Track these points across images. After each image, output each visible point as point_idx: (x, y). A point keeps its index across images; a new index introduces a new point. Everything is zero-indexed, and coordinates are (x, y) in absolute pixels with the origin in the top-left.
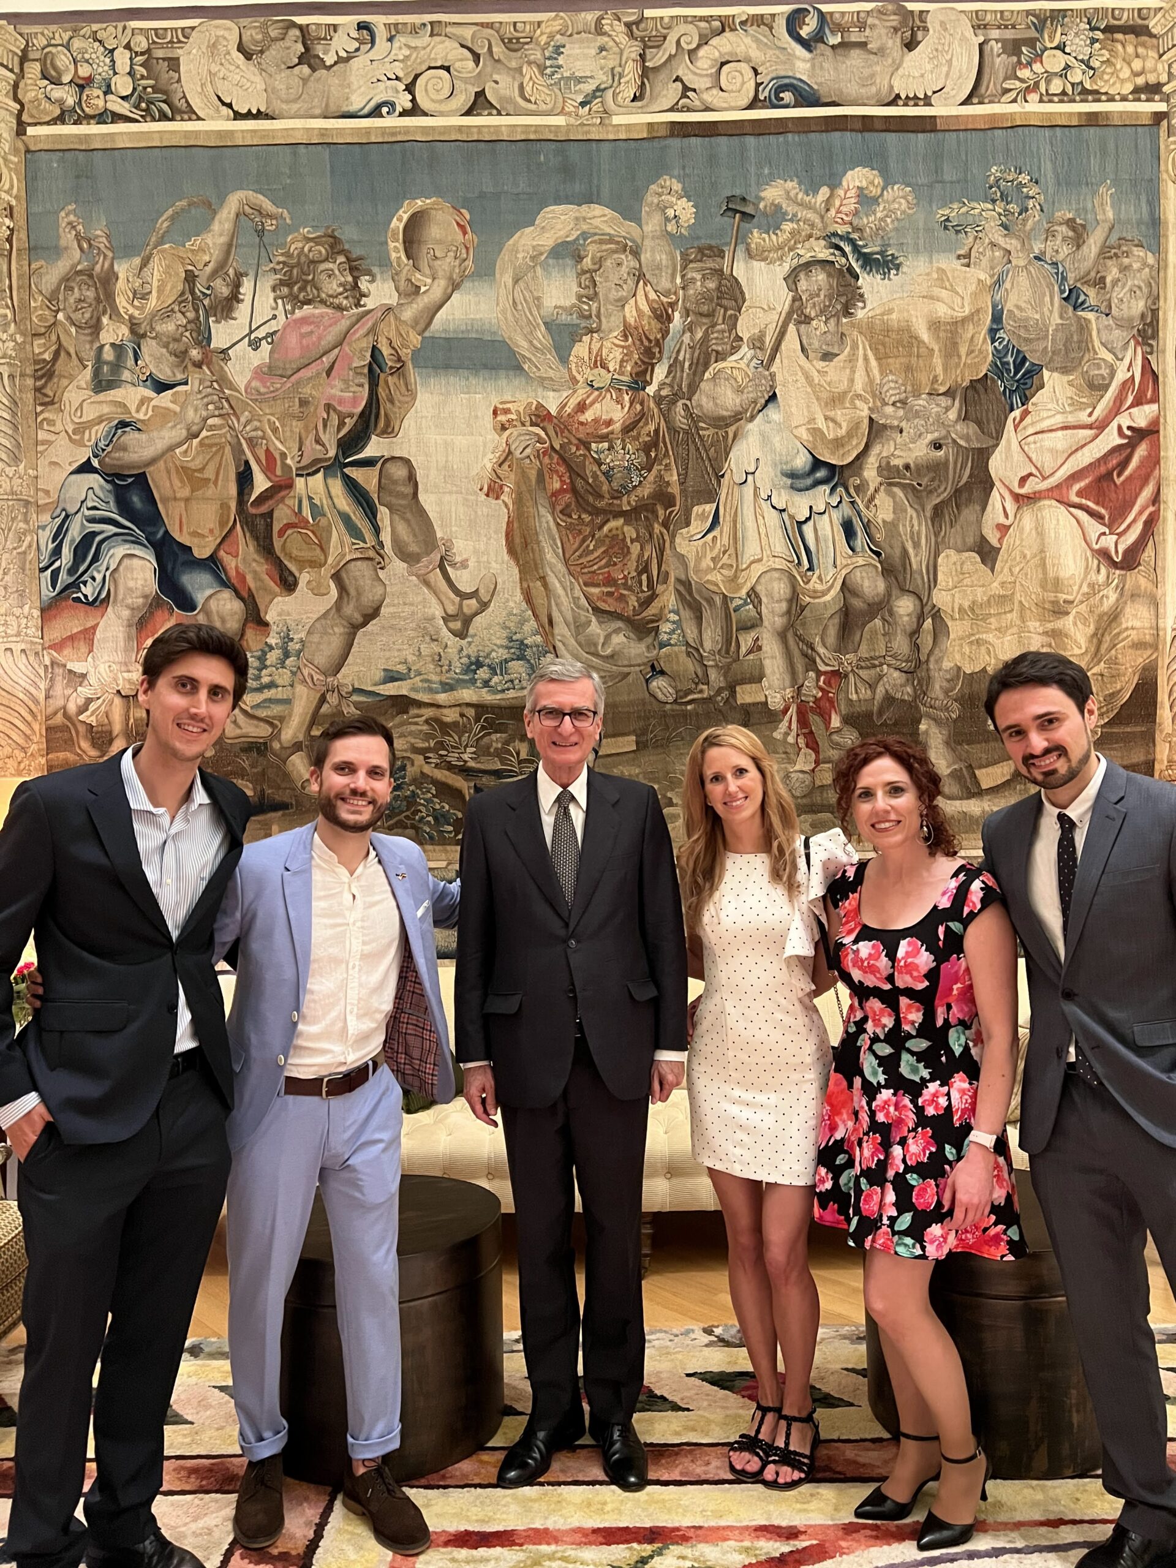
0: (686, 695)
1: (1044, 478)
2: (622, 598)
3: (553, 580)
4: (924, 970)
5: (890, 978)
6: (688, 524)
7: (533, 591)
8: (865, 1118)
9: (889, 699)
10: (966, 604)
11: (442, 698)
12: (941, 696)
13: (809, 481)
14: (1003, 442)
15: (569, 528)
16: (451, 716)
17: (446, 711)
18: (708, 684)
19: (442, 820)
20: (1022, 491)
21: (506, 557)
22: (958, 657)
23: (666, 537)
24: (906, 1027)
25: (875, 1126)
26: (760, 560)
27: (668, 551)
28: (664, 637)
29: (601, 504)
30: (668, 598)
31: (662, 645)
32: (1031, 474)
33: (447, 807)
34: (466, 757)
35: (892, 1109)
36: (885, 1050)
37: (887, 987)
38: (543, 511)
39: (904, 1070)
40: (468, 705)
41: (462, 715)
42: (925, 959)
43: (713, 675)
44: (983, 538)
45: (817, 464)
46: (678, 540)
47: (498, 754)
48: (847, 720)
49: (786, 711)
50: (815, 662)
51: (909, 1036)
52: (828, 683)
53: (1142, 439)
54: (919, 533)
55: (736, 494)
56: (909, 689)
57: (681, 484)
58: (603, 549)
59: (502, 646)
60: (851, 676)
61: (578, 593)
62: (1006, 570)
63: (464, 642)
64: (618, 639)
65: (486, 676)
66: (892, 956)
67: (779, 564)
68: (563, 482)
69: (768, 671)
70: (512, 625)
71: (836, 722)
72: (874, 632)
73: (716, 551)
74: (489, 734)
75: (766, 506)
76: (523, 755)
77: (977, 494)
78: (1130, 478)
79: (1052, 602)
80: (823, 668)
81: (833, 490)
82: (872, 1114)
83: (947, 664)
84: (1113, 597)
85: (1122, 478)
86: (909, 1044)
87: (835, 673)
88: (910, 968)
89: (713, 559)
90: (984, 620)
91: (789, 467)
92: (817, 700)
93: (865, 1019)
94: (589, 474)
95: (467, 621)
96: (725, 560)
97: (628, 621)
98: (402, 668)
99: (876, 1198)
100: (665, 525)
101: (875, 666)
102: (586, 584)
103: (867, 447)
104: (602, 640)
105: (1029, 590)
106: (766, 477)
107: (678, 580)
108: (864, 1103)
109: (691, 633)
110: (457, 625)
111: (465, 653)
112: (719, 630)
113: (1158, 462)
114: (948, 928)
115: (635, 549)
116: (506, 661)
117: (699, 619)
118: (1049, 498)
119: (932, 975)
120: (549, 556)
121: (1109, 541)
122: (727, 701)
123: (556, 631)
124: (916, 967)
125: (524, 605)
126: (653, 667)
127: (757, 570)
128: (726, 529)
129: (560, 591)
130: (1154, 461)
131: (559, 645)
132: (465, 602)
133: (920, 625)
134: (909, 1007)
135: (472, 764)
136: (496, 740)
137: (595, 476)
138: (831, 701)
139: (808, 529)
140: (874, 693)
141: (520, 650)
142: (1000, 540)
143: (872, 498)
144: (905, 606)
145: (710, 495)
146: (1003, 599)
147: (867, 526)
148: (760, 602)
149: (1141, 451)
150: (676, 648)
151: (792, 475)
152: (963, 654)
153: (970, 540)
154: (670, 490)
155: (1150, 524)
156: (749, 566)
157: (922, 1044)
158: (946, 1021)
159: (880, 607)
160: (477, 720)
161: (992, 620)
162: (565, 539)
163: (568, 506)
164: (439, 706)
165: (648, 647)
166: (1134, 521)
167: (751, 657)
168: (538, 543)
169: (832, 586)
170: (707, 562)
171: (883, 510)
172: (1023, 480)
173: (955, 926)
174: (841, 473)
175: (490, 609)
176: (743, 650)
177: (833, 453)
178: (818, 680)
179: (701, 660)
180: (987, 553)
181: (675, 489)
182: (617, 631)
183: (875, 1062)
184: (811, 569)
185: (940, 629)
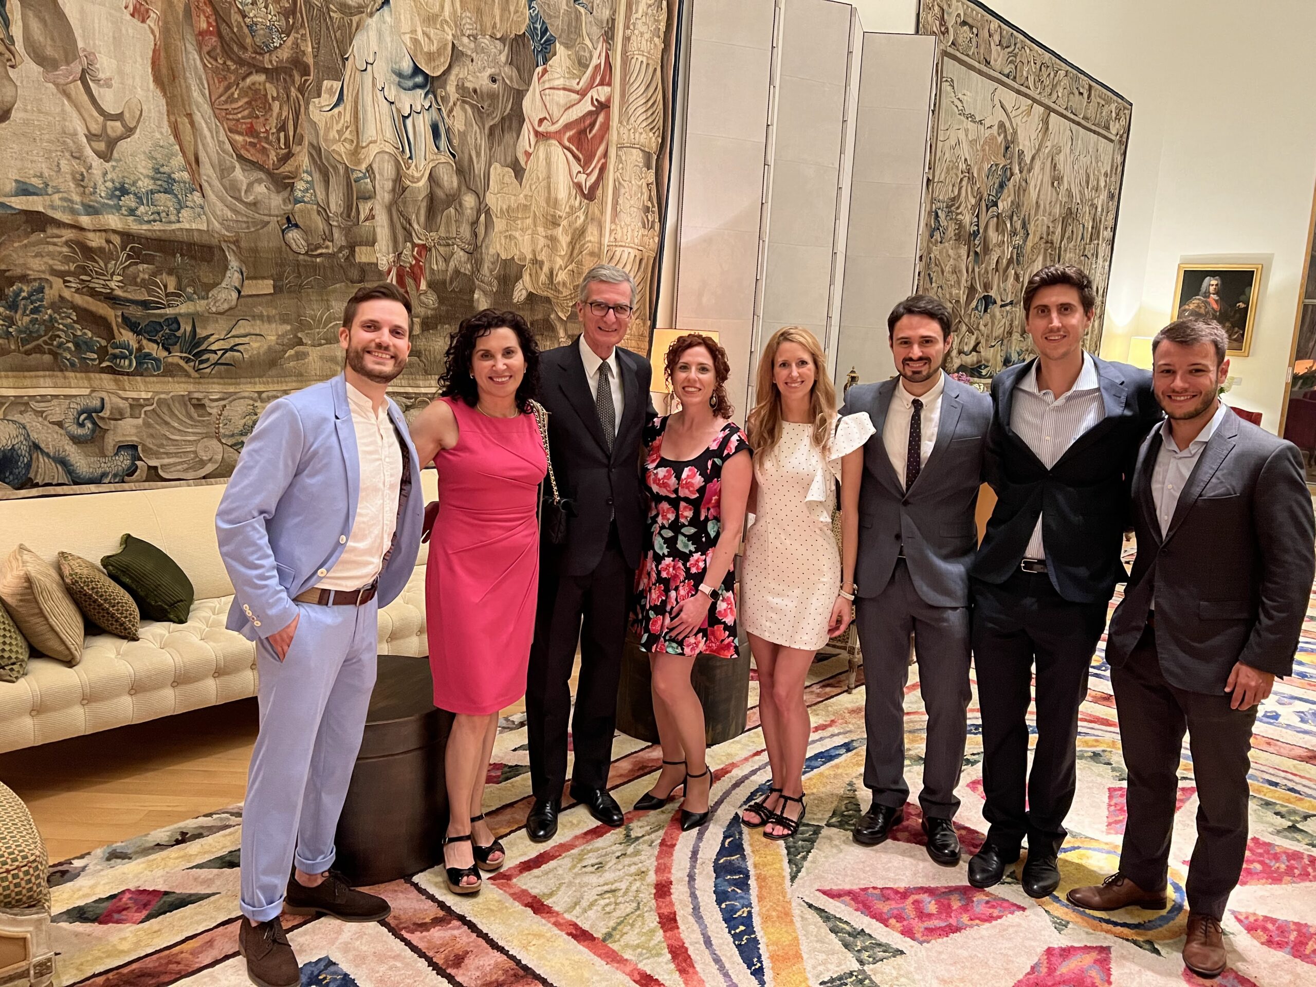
0: (316, 249)
1: (553, 124)
2: (264, 151)
3: (198, 117)
4: (697, 487)
5: (676, 491)
6: (319, 96)
7: (180, 126)
8: (654, 575)
9: (457, 272)
10: (505, 207)
11: (85, 220)
12: (488, 275)
13: (410, 83)
14: (531, 88)
15: (215, 71)
16: (95, 241)
17: (91, 235)
18: (332, 241)
19: (84, 347)
20: (540, 129)
21: (152, 85)
22: (498, 246)
23: (302, 103)
24: (682, 520)
25: (660, 580)
26: (375, 142)
27: (302, 116)
28: (299, 194)
29: (246, 56)
30: (303, 159)
31: (297, 201)
32: (545, 118)
33: (90, 334)
34: (113, 284)
35: (671, 569)
36: (668, 534)
37: (674, 496)
38: (190, 47)
39: (680, 546)
40: (115, 231)
41: (108, 241)
42: (698, 480)
43: (336, 234)
44: (517, 160)
45: (417, 70)
46: (311, 107)
47: (144, 284)
48: (430, 285)
49: (389, 271)
50: (411, 235)
51: (684, 526)
52: (419, 253)
53: (602, 109)
54: (480, 146)
55: (358, 78)
56: (469, 266)
57: (315, 57)
58: (246, 100)
59: (148, 176)
60: (433, 249)
61: (223, 137)
62: (528, 186)
63: (108, 166)
64: (260, 189)
65: (133, 205)
66: (678, 477)
67: (389, 149)
68: (209, 24)
69: (379, 237)
70: (159, 156)
71: (423, 286)
72: (449, 217)
73: (340, 125)
74: (136, 264)
75: (380, 95)
76: (171, 289)
77: (515, 124)
78: (595, 135)
79: (552, 216)
80: (417, 241)
81: (426, 95)
82: (659, 573)
83: (492, 251)
84: (582, 218)
85: (591, 135)
86: (683, 530)
87: (424, 246)
88: (688, 485)
89: (337, 131)
90: (514, 221)
91: (397, 67)
92: (412, 267)
93: (657, 515)
94: (235, 24)
95: (112, 143)
96: (347, 135)
97: (269, 173)
98: (36, 182)
99: (660, 623)
100: (301, 90)
101: (448, 245)
102: (231, 131)
103: (450, 67)
104: (244, 187)
105: (539, 204)
106: (381, 71)
107: (311, 144)
108: (654, 566)
109: (321, 195)
110: (102, 146)
111: (109, 176)
112: (341, 195)
113: (608, 129)
114: (714, 462)
115: (276, 106)
116: (152, 192)
117: (327, 182)
118: (554, 138)
119: (702, 490)
120: (196, 94)
121: (582, 178)
122: (347, 259)
123: (202, 171)
124: (692, 485)
125: (172, 137)
126: (288, 219)
127: (374, 149)
128: (348, 108)
129: (206, 132)
130: (606, 127)
131: (205, 185)
132: (109, 123)
133: (478, 218)
134: (685, 508)
135: (119, 292)
136: (143, 270)
137: (240, 27)
138: (420, 267)
139: (409, 122)
140: (448, 266)
141: (166, 184)
142: (526, 163)
143: (451, 111)
144: (469, 201)
145: (337, 75)
146: (526, 208)
147: (448, 131)
148: (375, 177)
149: (601, 119)
150: (309, 206)
151: (400, 75)
152: (501, 244)
153: (509, 160)
154: (305, 59)
155: (603, 169)
156: (368, 145)
157: (691, 531)
158: (706, 517)
159: (453, 199)
160: (123, 248)
161: (519, 222)
162: (211, 82)
163: (214, 48)
164: (82, 229)
165: (284, 201)
166: (595, 167)
167: (367, 223)
168: (185, 79)
169: (423, 175)
170: (333, 134)
171: (459, 120)
172: (541, 121)
173: (718, 461)
174: (432, 83)
175: (136, 136)
176: (362, 217)
177: (427, 64)
178: (413, 251)
179: (327, 219)
180: (518, 172)
181: (310, 60)
182: (259, 181)
183: (662, 541)
184: (410, 158)
185: (489, 224)
